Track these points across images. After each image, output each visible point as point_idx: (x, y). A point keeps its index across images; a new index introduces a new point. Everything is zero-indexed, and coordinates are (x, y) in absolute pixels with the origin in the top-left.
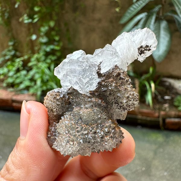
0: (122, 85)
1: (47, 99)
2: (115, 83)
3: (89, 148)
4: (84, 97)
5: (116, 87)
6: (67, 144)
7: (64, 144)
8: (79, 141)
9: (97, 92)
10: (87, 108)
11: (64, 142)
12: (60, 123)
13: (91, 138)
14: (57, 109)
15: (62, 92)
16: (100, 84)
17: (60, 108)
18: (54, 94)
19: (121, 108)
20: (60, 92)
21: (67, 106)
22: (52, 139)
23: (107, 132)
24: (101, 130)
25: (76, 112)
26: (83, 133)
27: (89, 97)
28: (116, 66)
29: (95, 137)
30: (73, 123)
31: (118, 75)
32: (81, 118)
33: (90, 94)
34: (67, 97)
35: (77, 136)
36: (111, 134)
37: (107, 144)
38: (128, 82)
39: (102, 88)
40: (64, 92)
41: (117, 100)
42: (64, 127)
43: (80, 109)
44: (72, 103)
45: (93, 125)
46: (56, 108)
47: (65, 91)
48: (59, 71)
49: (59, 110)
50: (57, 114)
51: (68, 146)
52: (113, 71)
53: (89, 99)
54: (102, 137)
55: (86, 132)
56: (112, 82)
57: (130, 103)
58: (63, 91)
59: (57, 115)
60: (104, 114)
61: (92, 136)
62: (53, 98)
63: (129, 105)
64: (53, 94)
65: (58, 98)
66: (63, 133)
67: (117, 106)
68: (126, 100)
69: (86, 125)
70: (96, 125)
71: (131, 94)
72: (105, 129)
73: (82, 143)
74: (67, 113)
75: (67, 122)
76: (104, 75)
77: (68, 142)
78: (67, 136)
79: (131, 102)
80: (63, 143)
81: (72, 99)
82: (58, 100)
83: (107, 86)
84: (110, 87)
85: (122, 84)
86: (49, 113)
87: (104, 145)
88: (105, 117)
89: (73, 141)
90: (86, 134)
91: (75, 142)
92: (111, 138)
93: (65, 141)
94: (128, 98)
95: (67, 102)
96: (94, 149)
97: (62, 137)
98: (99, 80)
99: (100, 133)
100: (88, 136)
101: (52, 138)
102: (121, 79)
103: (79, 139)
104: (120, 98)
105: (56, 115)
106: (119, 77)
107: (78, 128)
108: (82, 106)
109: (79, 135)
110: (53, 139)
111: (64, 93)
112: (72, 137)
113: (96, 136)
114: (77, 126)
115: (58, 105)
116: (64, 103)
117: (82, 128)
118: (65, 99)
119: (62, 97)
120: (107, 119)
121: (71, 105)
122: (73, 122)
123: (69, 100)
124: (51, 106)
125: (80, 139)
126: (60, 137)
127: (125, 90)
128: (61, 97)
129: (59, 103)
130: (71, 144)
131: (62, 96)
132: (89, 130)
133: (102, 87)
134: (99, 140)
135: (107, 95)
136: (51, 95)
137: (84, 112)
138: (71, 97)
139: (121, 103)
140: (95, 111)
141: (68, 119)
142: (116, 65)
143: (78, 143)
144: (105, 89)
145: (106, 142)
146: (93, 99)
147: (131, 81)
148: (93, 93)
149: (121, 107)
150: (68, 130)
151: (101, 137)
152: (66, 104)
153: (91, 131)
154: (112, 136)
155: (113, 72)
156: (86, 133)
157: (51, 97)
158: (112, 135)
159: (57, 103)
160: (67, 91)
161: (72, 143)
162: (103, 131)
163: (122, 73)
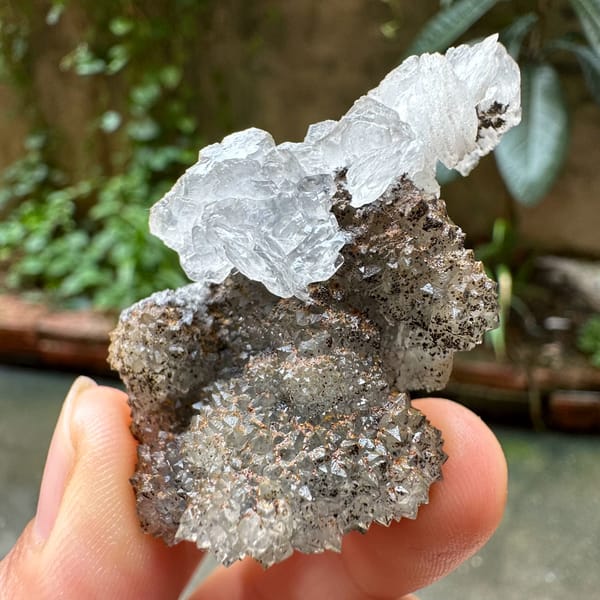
0: (436, 249)
1: (124, 338)
2: (410, 243)
3: (336, 516)
4: (289, 312)
5: (417, 257)
6: (248, 515)
7: (232, 517)
8: (296, 492)
9: (337, 286)
10: (309, 354)
11: (232, 509)
12: (202, 430)
13: (343, 473)
14: (169, 376)
15: (186, 304)
16: (351, 253)
17: (183, 370)
18: (155, 312)
19: (439, 341)
20: (179, 301)
21: (214, 357)
22: (162, 501)
23: (398, 444)
24: (374, 437)
25: (262, 377)
26: (307, 460)
27: (312, 310)
28: (403, 179)
29: (356, 468)
30: (259, 422)
31: (418, 212)
32: (285, 399)
33: (314, 295)
34: (210, 321)
35: (285, 473)
36: (414, 448)
37: (404, 491)
38: (454, 237)
39: (362, 269)
40: (193, 302)
41: (419, 312)
42: (224, 444)
43: (279, 362)
44: (231, 345)
45: (342, 419)
46: (166, 372)
47: (199, 298)
48: (170, 214)
49: (181, 378)
50: (168, 396)
51: (254, 520)
52: (396, 200)
53: (313, 318)
54: (383, 466)
55: (320, 453)
56: (399, 238)
57: (471, 319)
58: (189, 299)
59: (169, 401)
60: (377, 372)
61: (345, 467)
62: (150, 329)
63: (469, 328)
64: (148, 316)
65: (174, 326)
66: (223, 470)
67: (420, 335)
68: (458, 305)
69: (311, 422)
70: (352, 418)
71: (473, 283)
72: (389, 432)
73: (310, 498)
74: (218, 385)
75: (232, 421)
76: (365, 217)
77: (251, 503)
78: (243, 477)
79: (475, 314)
80: (227, 512)
81: (228, 327)
82: (173, 335)
83: (378, 259)
84: (392, 259)
85: (436, 245)
86: (136, 395)
87: (393, 496)
88: (381, 383)
89: (271, 497)
90: (320, 461)
91: (281, 502)
92: (416, 462)
93: (239, 500)
94: (467, 297)
95: (211, 343)
96: (357, 518)
97: (219, 487)
98: (343, 238)
99: (373, 450)
100: (329, 468)
101: (161, 495)
102: (430, 225)
103: (294, 487)
104: (434, 300)
105: (165, 402)
106: (422, 221)
107: (279, 439)
108: (284, 349)
109: (292, 470)
110: (167, 500)
111: (195, 308)
112: (266, 481)
113: (360, 462)
114: (275, 434)
115: (175, 356)
116: (199, 346)
117: (301, 436)
118: (202, 331)
119: (189, 323)
120: (387, 390)
121: (228, 352)
122: (257, 420)
123: (219, 335)
124: (145, 363)
125: (299, 486)
126: (213, 489)
127: (451, 268)
128: (185, 324)
129: (180, 349)
130: (267, 511)
131: (188, 319)
132: (329, 441)
133: (360, 266)
134: (372, 477)
135: (382, 295)
136: (141, 320)
137: (300, 371)
138: (227, 322)
139: (439, 321)
140: (344, 361)
141: (233, 408)
142: (404, 176)
143: (292, 505)
144: (375, 270)
145: (400, 482)
146: (330, 317)
147: (463, 234)
148: (323, 293)
149: (435, 337)
150: (239, 453)
151: (377, 464)
152: (206, 352)
153: (337, 445)
154: (416, 457)
155: (399, 203)
156: (323, 455)
157: (142, 326)
158: (419, 454)
159: (173, 349)
160: (207, 300)
161: (267, 507)
162: (384, 442)
163: (429, 202)
